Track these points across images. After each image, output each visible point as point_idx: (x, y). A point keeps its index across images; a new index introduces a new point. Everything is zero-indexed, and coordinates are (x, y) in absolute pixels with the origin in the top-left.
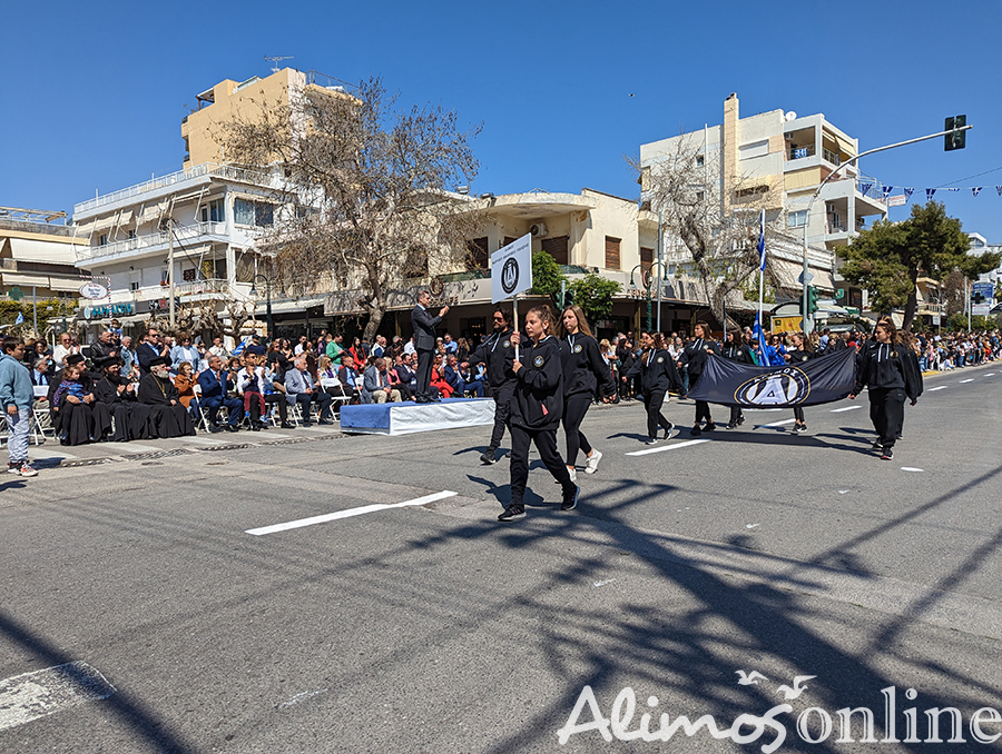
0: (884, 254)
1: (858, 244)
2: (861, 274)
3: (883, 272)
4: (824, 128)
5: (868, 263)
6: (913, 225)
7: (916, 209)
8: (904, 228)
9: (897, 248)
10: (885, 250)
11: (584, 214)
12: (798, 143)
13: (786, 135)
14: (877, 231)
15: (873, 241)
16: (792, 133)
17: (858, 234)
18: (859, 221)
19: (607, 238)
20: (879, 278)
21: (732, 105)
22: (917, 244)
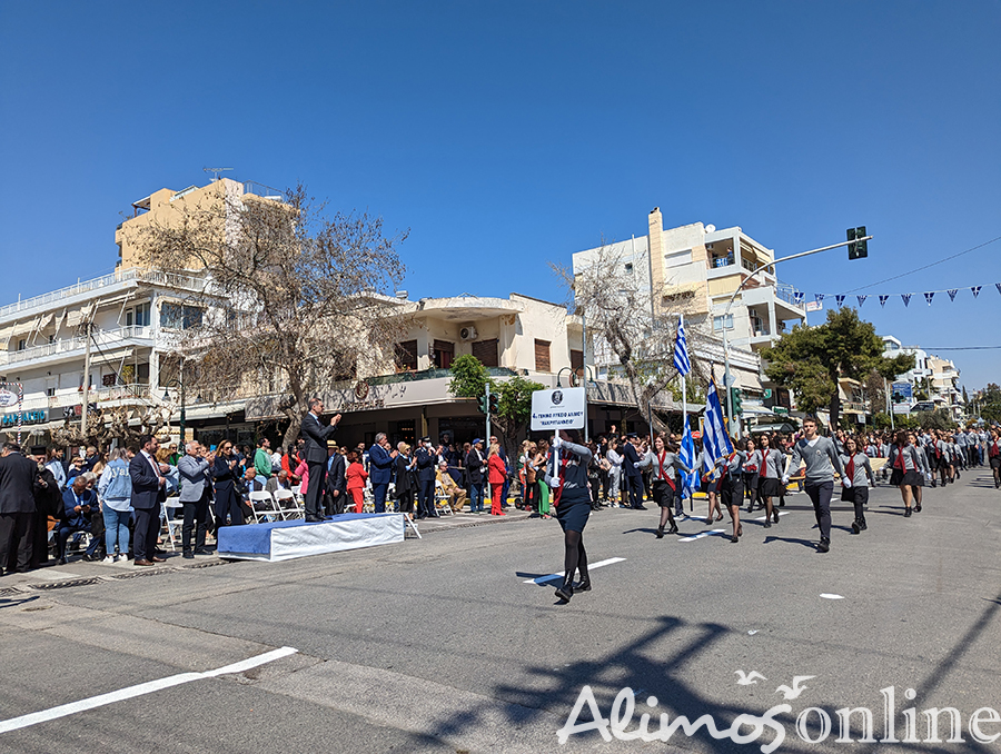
0: (805, 356)
1: (781, 346)
2: (786, 374)
3: (806, 373)
4: (741, 239)
5: (791, 365)
6: (830, 329)
7: (831, 315)
8: (822, 331)
9: (817, 351)
10: (806, 352)
11: (512, 318)
12: (718, 253)
13: (707, 246)
14: (797, 334)
15: (794, 343)
16: (712, 244)
17: (779, 337)
18: (781, 325)
19: (536, 340)
20: (802, 379)
21: (656, 218)
22: (835, 347)
